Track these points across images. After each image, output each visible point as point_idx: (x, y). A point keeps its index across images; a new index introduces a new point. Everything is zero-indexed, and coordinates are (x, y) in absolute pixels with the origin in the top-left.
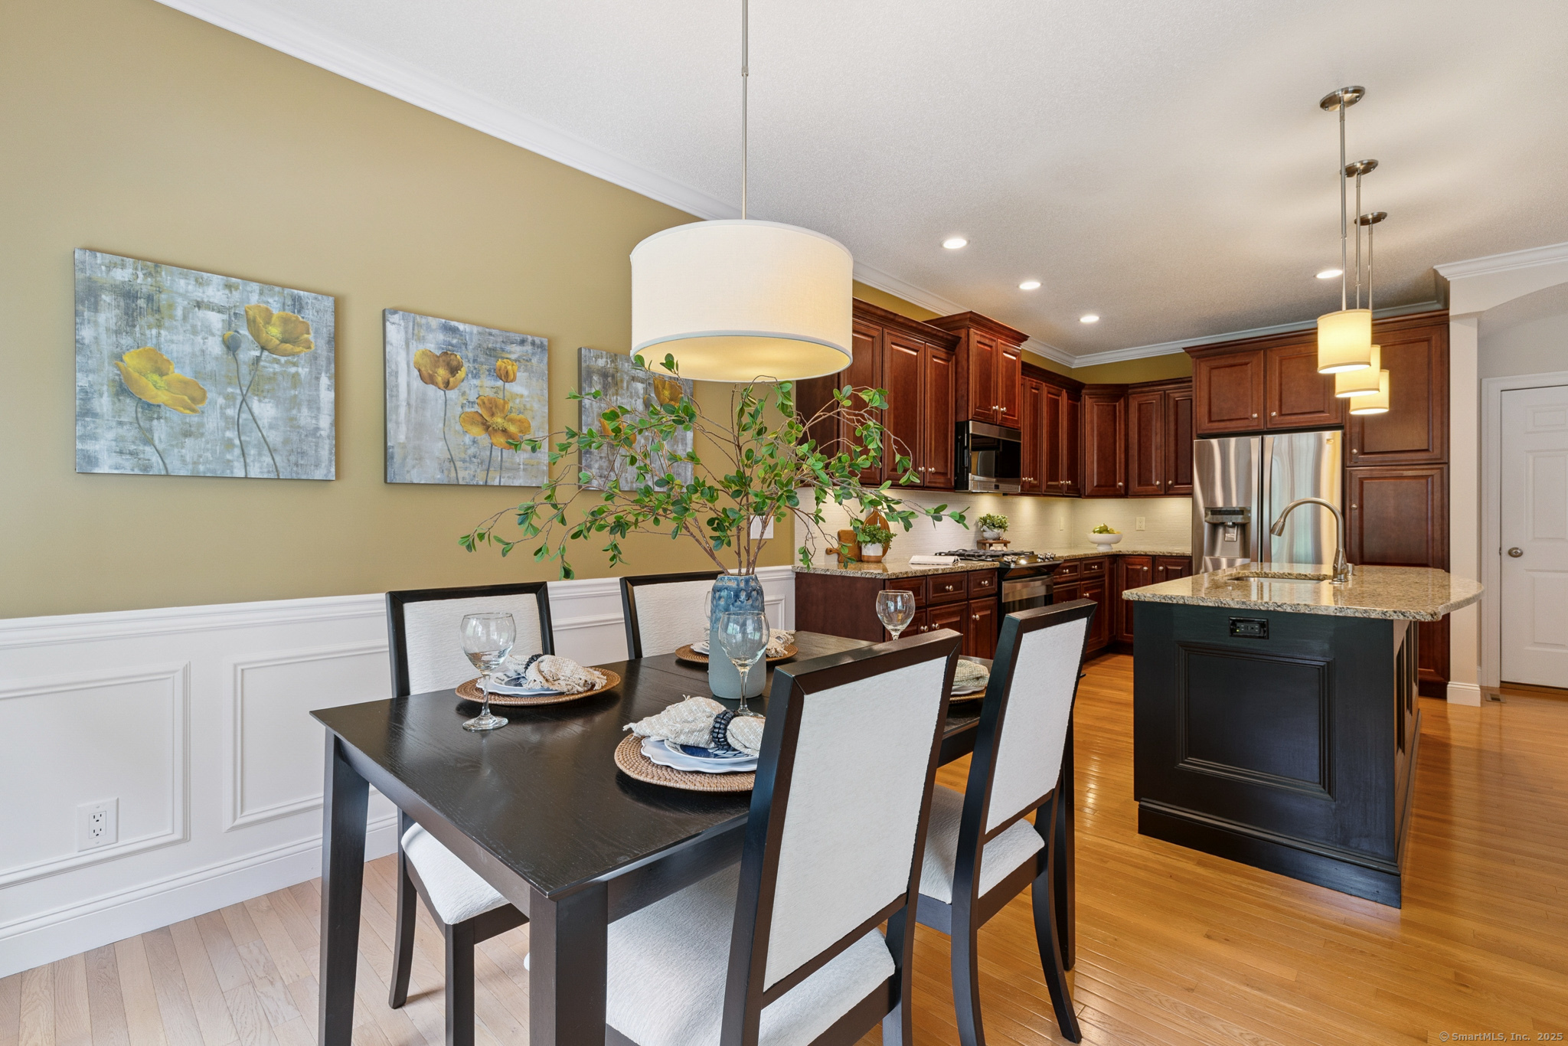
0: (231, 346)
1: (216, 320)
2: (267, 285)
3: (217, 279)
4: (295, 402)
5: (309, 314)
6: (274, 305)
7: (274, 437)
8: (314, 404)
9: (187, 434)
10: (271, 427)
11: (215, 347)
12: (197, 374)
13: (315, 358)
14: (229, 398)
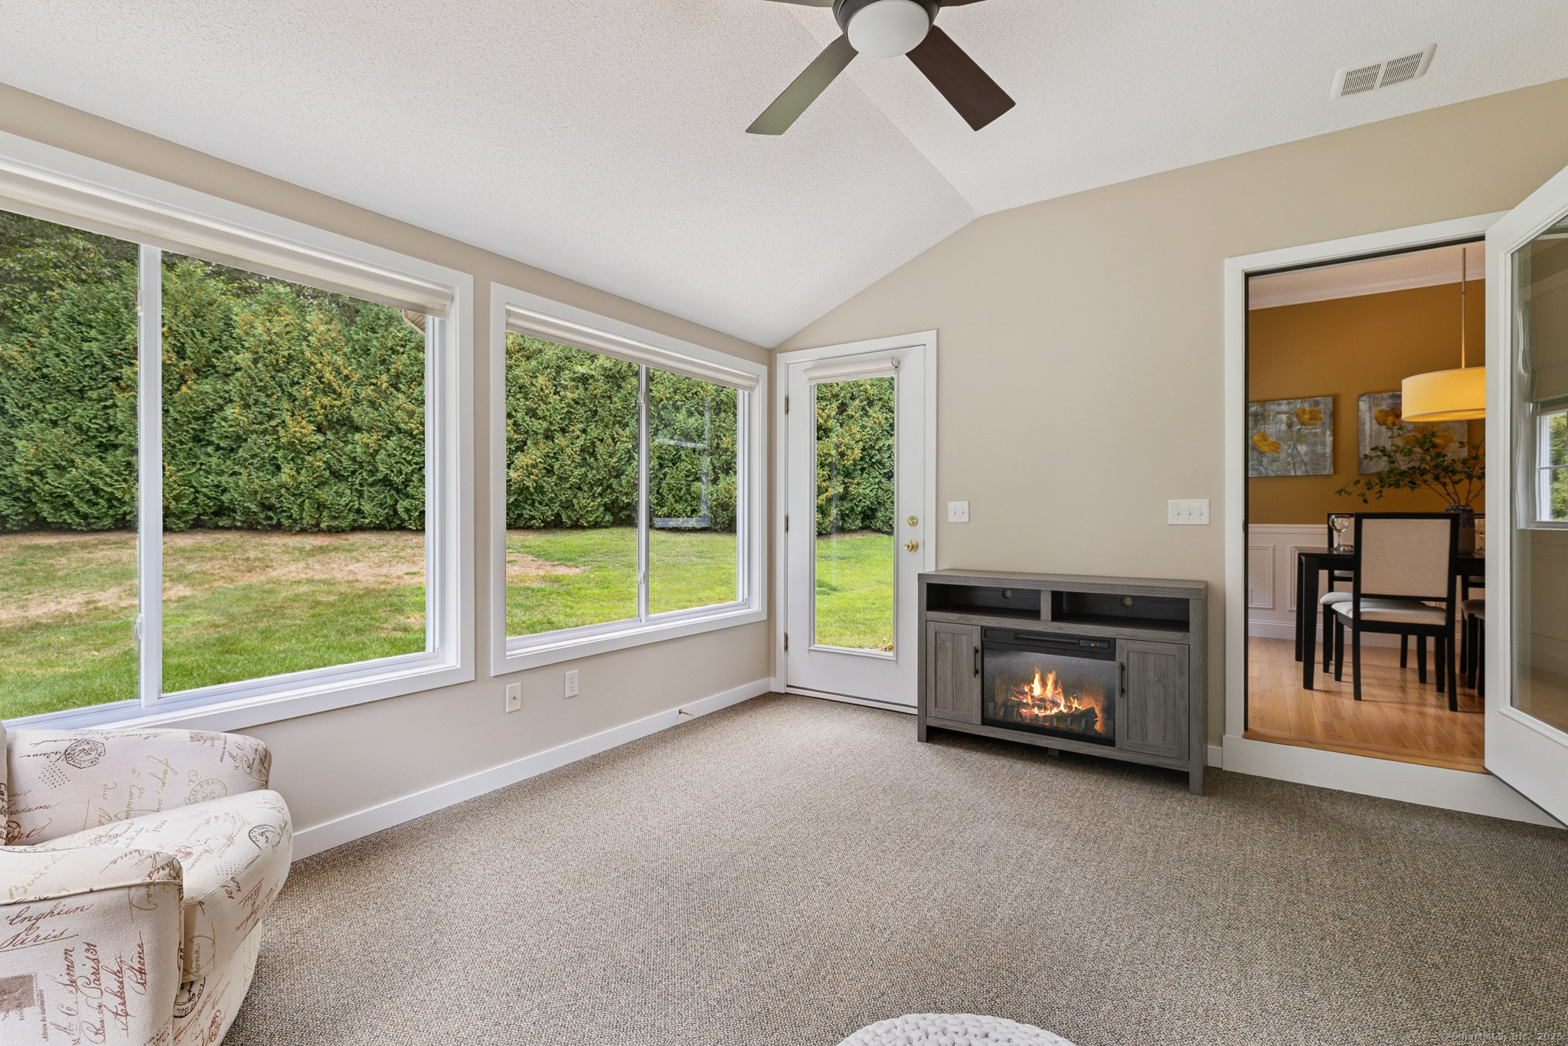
0: (1290, 426)
1: (1284, 417)
2: (1303, 398)
3: (1285, 402)
4: (1315, 444)
5: (1322, 406)
6: (1306, 406)
7: (1306, 459)
8: (1323, 443)
9: (1274, 461)
10: (1305, 455)
11: (1284, 427)
12: (1278, 439)
13: (1324, 424)
14: (1289, 446)
